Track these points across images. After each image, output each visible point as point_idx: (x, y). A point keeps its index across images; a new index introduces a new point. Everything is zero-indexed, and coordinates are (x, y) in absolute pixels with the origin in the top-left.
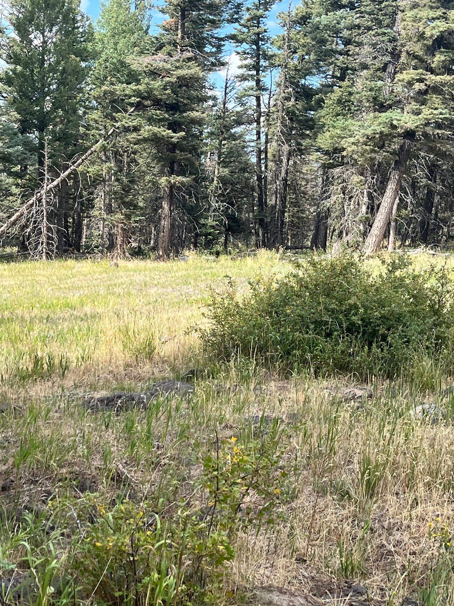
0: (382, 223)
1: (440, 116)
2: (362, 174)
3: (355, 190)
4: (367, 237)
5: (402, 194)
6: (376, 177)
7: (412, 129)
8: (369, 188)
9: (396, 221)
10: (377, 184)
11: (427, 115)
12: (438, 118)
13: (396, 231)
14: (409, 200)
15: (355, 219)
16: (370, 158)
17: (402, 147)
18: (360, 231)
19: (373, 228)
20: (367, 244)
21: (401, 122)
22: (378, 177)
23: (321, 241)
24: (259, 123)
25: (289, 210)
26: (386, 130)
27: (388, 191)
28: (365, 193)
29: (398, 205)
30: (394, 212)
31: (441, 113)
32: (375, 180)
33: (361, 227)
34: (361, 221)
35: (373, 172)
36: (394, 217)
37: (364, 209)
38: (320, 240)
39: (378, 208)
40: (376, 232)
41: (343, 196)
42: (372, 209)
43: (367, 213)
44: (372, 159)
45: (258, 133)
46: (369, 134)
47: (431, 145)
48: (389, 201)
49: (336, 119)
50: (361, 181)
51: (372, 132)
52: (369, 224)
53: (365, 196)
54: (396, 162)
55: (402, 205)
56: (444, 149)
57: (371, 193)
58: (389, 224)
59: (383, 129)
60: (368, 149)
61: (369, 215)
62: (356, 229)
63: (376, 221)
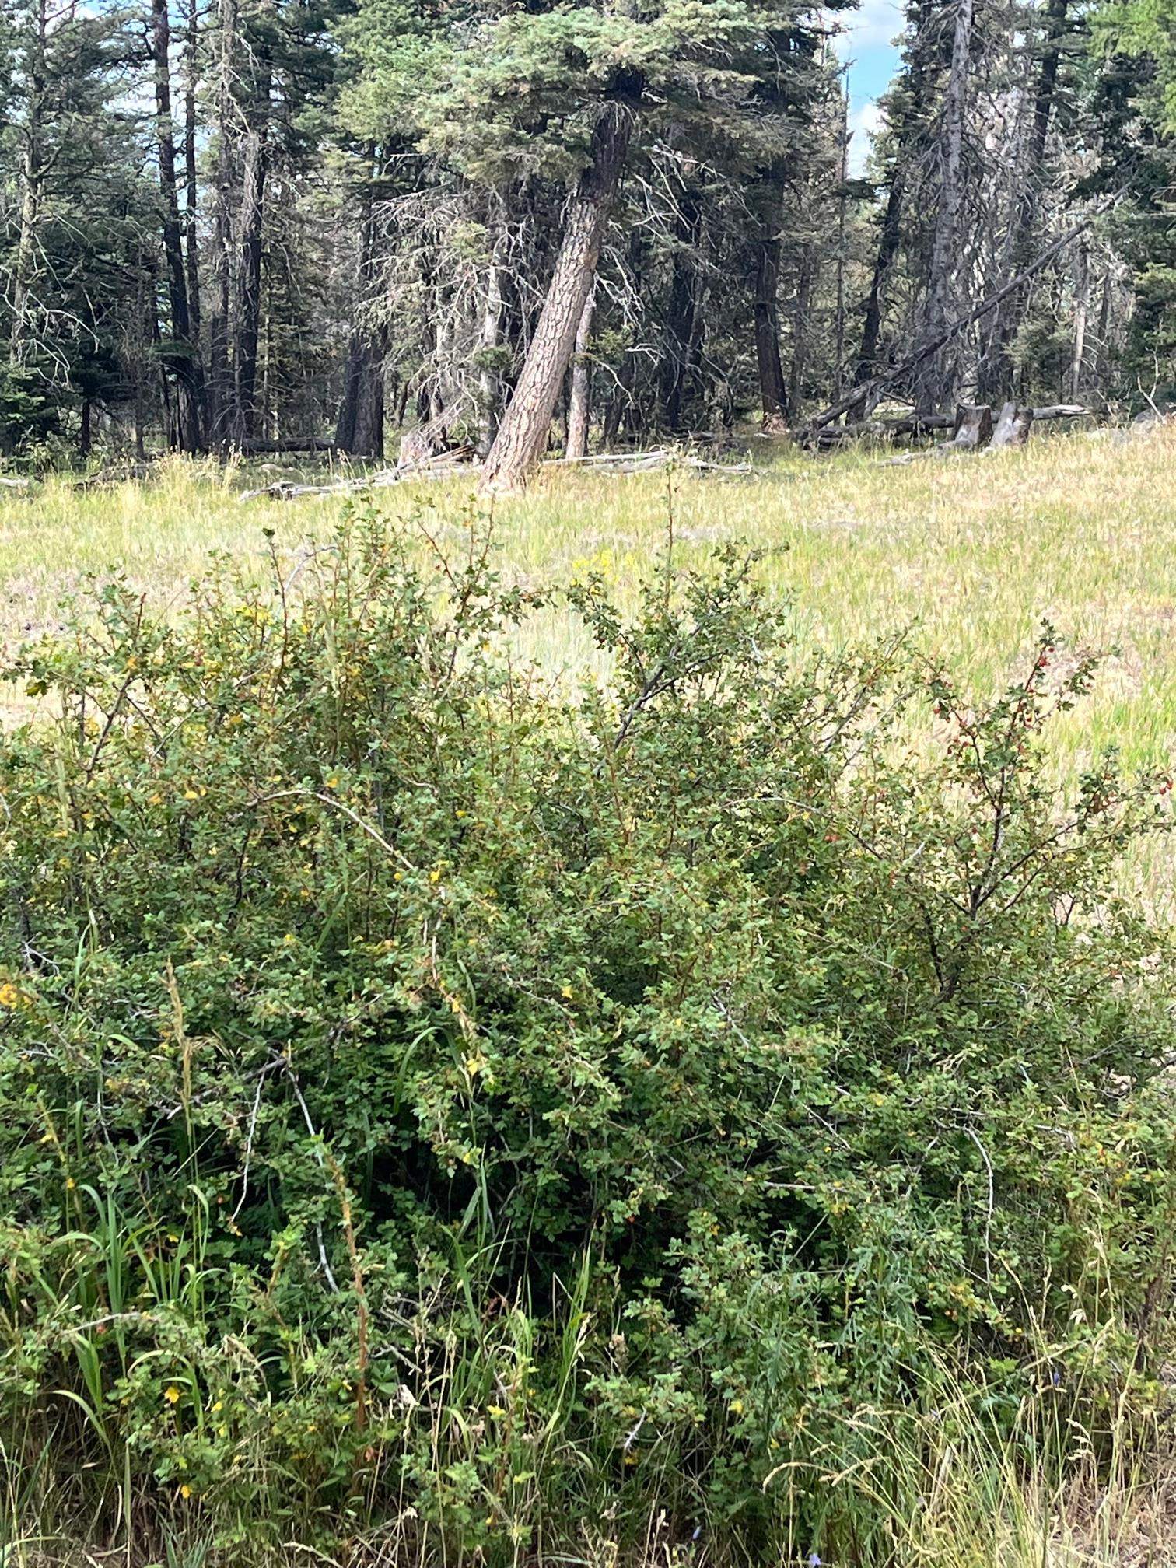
0: (547, 371)
1: (723, 23)
2: (482, 219)
3: (459, 268)
4: (502, 416)
5: (605, 282)
6: (522, 225)
7: (636, 63)
8: (504, 261)
9: (588, 365)
10: (527, 251)
11: (681, 19)
12: (716, 29)
13: (587, 397)
14: (624, 298)
15: (464, 360)
16: (505, 161)
17: (602, 126)
18: (480, 398)
19: (519, 390)
20: (501, 439)
21: (601, 40)
22: (528, 226)
23: (367, 428)
24: (163, 62)
25: (270, 332)
26: (551, 71)
27: (562, 268)
28: (492, 276)
29: (594, 315)
30: (581, 337)
31: (725, 15)
32: (519, 236)
33: (484, 385)
34: (481, 365)
35: (516, 212)
36: (580, 353)
37: (489, 327)
38: (362, 424)
39: (533, 326)
40: (530, 401)
41: (423, 288)
42: (516, 329)
43: (500, 341)
44: (510, 165)
45: (163, 93)
46: (499, 80)
47: (696, 120)
48: (566, 301)
49: (393, 44)
50: (478, 238)
51: (509, 75)
52: (507, 373)
53: (492, 285)
54: (586, 175)
55: (605, 316)
56: (735, 135)
57: (510, 279)
58: (568, 373)
59: (541, 67)
60: (496, 132)
61: (506, 348)
62: (467, 392)
63: (529, 365)
